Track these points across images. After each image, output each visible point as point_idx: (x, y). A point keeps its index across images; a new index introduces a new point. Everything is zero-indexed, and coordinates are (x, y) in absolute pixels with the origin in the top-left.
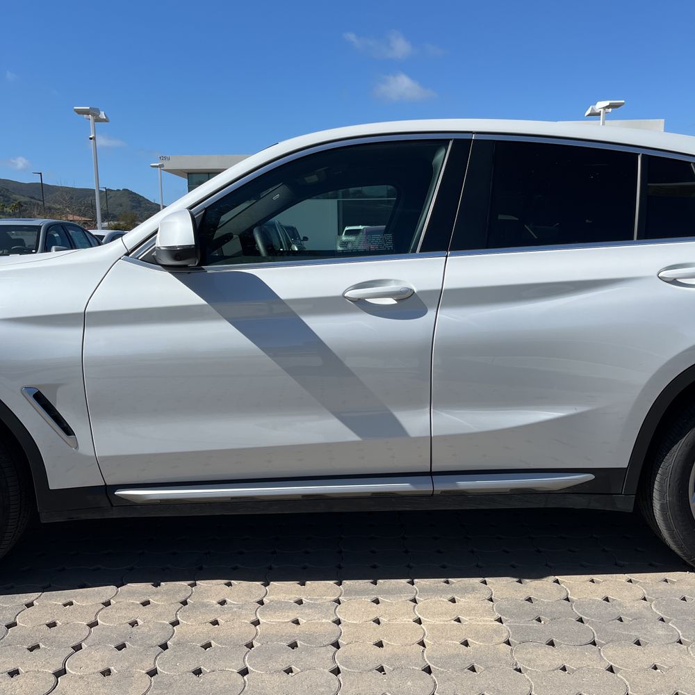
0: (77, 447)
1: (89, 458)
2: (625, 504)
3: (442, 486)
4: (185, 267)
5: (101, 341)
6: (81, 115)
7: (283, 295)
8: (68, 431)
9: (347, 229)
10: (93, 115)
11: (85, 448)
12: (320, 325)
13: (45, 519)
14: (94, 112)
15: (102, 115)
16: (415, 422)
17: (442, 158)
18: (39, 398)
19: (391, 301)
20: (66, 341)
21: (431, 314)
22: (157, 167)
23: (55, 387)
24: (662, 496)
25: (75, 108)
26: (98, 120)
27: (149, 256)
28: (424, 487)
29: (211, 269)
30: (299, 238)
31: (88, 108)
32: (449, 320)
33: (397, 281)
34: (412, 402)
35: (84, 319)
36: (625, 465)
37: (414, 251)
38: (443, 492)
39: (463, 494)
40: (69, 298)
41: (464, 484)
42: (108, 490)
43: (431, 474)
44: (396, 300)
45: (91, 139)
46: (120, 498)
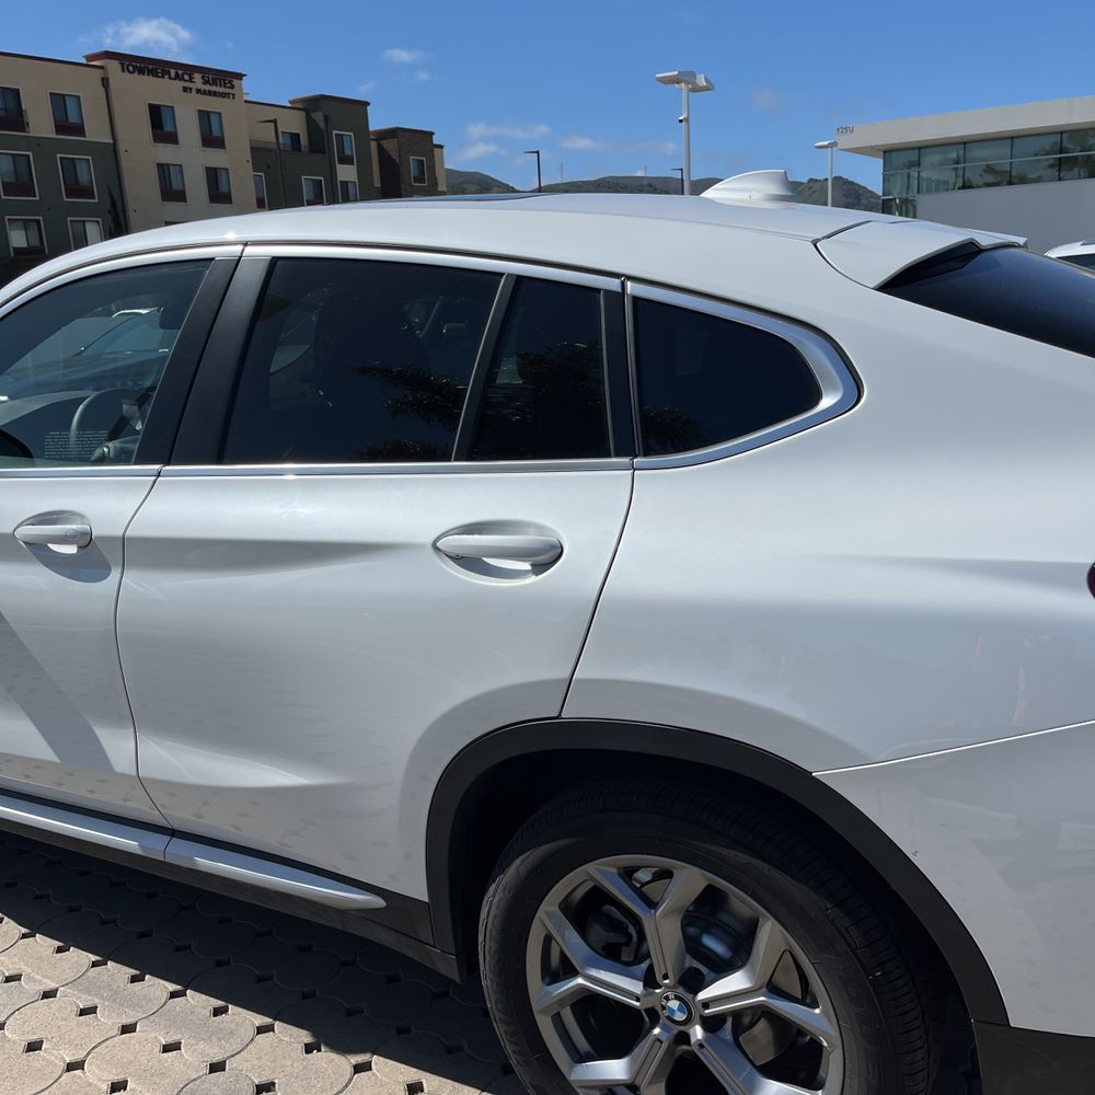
2: (445, 965)
6: (669, 86)
10: (686, 82)
14: (685, 78)
15: (701, 81)
22: (826, 147)
25: (658, 75)
26: (696, 89)
31: (676, 73)
43: (174, 832)
45: (681, 121)
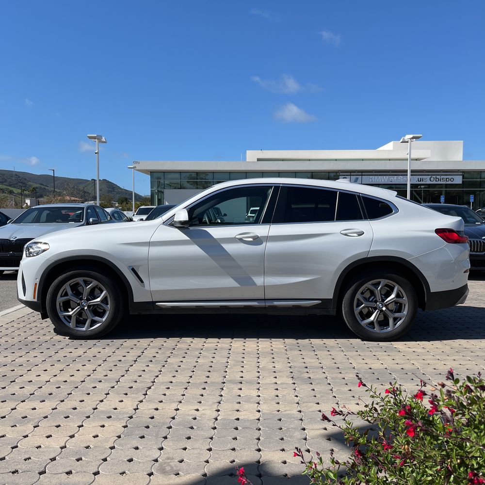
0: (144, 287)
1: (148, 291)
2: (333, 312)
3: (268, 304)
4: (184, 227)
5: (155, 251)
6: (91, 139)
8: (142, 281)
9: (251, 209)
10: (98, 139)
11: (147, 287)
12: (227, 247)
13: (131, 313)
14: (99, 138)
15: (103, 139)
16: (259, 281)
17: (271, 191)
18: (133, 270)
19: (251, 239)
20: (144, 250)
21: (264, 244)
22: (132, 168)
23: (139, 266)
24: (345, 309)
25: (88, 135)
26: (101, 142)
27: (171, 223)
28: (262, 304)
29: (191, 228)
30: (221, 215)
32: (270, 246)
33: (253, 233)
34: (258, 274)
35: (149, 244)
36: (332, 298)
37: (260, 223)
38: (269, 306)
39: (275, 307)
40: (145, 237)
41: (276, 303)
42: (153, 303)
43: (265, 300)
44: (253, 239)
45: (96, 153)
46: (157, 305)
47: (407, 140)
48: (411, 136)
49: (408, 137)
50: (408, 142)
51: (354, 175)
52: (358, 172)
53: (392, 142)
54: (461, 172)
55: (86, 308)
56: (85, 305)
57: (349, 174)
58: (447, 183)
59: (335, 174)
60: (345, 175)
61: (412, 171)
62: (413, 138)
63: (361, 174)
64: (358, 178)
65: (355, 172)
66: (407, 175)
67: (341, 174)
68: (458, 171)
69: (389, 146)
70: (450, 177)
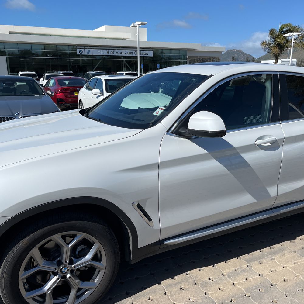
0: (153, 226)
7: (235, 145)
16: (273, 191)
18: (139, 206)
23: (145, 200)
42: (161, 242)
43: (271, 209)
44: (270, 143)
46: (165, 245)
47: (136, 26)
48: (140, 23)
49: (137, 23)
50: (136, 27)
51: (87, 49)
52: (89, 46)
53: (104, 26)
54: (152, 49)
55: (68, 276)
56: (66, 271)
57: (84, 47)
58: (145, 56)
59: (73, 47)
60: (80, 48)
61: (140, 48)
62: (142, 24)
63: (91, 48)
64: (89, 51)
65: (87, 46)
66: (137, 50)
67: (78, 47)
68: (150, 48)
69: (103, 29)
70: (146, 52)
